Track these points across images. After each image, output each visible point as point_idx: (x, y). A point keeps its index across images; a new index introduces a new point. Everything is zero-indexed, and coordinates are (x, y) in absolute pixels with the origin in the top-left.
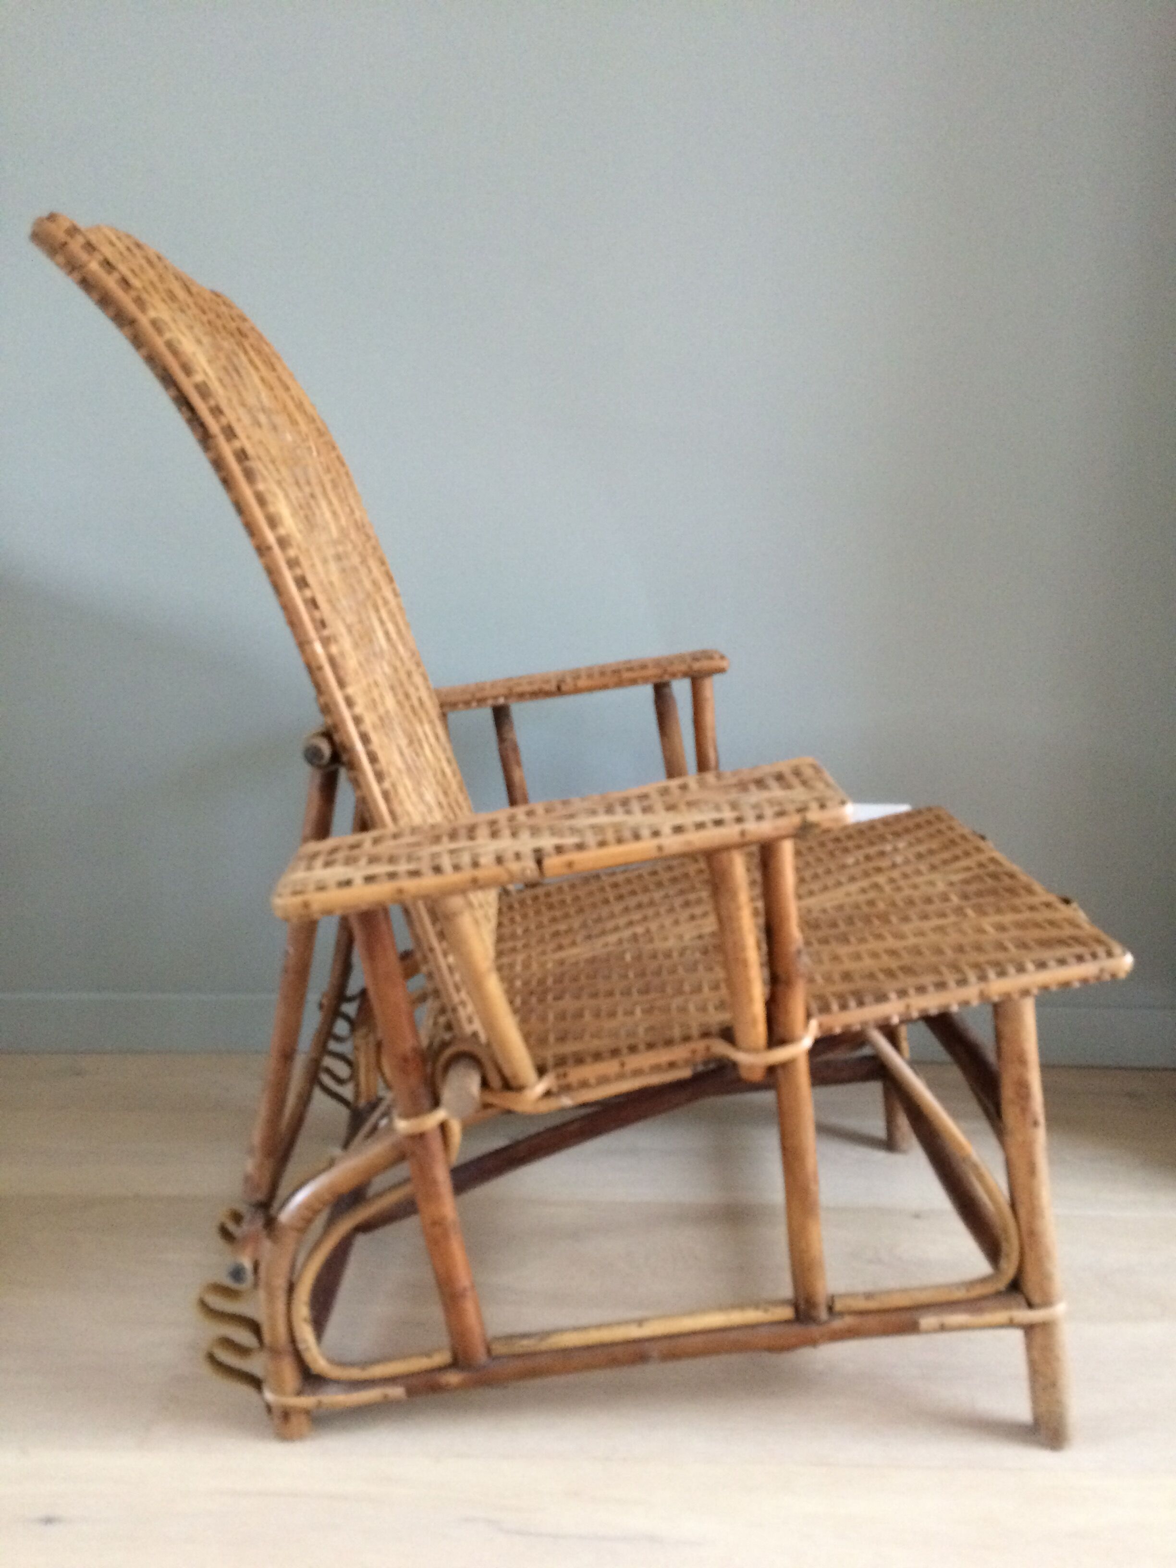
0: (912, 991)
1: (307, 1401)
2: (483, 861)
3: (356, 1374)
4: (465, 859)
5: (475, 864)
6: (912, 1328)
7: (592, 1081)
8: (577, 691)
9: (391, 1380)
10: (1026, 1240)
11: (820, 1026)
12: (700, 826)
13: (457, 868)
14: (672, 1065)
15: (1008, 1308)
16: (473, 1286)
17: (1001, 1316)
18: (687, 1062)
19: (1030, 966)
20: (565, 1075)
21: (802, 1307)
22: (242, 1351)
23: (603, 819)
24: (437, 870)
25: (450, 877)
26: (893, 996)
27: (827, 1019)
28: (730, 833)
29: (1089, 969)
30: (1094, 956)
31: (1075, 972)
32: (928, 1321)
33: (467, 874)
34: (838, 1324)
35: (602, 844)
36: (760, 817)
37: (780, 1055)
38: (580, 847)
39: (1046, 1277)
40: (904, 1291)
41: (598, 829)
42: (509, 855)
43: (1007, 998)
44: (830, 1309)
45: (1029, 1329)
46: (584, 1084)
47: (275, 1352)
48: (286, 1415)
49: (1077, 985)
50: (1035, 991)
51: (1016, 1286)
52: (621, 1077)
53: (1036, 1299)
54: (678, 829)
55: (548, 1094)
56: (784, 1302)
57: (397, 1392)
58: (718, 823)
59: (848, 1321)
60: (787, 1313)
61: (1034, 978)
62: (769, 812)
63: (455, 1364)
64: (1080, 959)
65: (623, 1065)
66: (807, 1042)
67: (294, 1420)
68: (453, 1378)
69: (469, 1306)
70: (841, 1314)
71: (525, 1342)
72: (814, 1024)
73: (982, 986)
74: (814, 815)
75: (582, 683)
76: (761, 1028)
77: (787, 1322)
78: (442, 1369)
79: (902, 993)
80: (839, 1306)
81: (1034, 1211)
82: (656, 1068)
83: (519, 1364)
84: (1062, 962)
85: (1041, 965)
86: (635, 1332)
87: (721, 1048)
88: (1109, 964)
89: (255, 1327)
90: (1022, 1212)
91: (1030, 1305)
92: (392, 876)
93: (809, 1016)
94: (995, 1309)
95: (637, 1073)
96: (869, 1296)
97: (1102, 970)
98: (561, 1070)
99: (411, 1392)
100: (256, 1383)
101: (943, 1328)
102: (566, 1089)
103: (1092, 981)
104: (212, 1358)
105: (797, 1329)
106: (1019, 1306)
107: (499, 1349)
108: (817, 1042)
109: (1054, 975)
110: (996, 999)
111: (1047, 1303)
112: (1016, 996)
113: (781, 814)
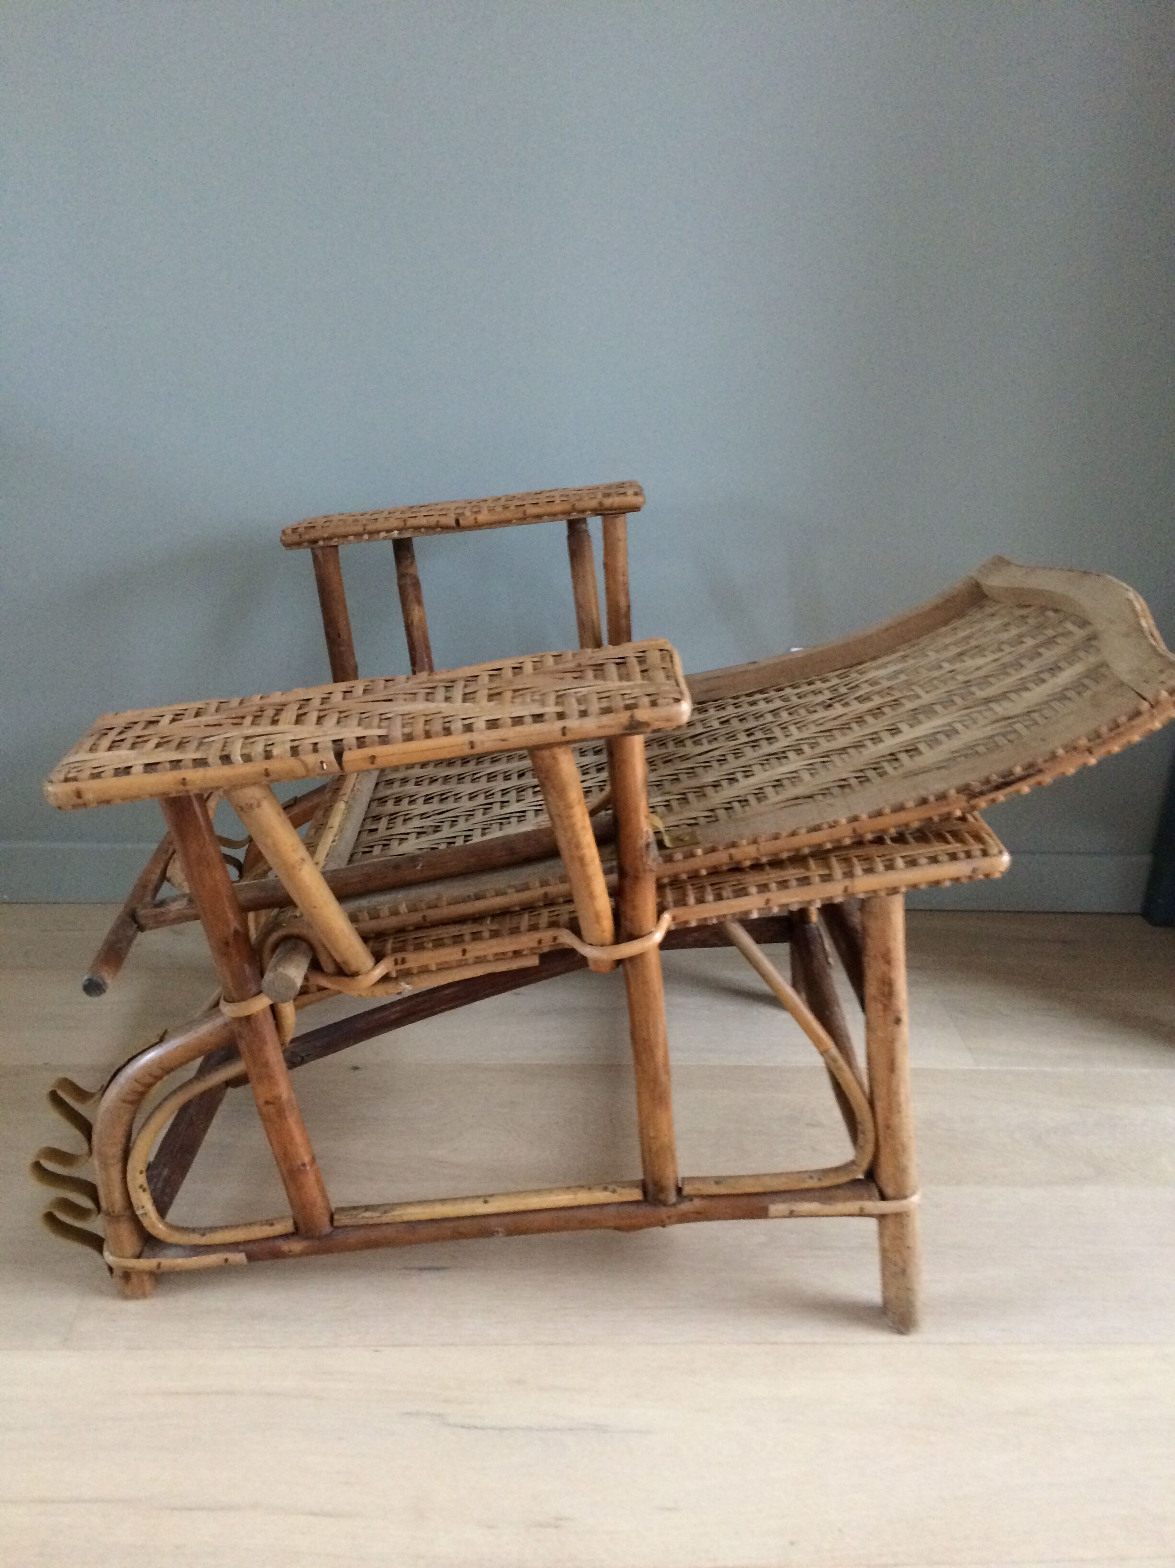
0: (773, 886)
1: (147, 1263)
2: (276, 751)
3: (196, 1239)
4: (259, 748)
5: (268, 756)
6: (761, 1213)
7: (433, 967)
8: (478, 526)
9: (234, 1246)
10: (881, 1133)
11: (674, 918)
12: (518, 721)
13: (247, 758)
14: (517, 954)
15: (861, 1198)
16: (313, 1160)
17: (853, 1206)
18: (533, 952)
19: (900, 863)
20: (403, 961)
21: (651, 1188)
22: (81, 1213)
23: (420, 706)
24: (226, 759)
25: (240, 769)
26: (753, 890)
27: (680, 912)
28: (551, 729)
29: (961, 869)
30: (969, 855)
31: (947, 871)
32: (776, 1208)
33: (258, 766)
34: (685, 1206)
35: (409, 738)
36: (584, 714)
37: (628, 949)
38: (384, 740)
39: (901, 1170)
40: (757, 1177)
41: (408, 719)
42: (307, 745)
43: (874, 894)
44: (679, 1190)
45: (882, 1217)
46: (424, 970)
47: (113, 1217)
48: (127, 1275)
49: (948, 884)
50: (903, 890)
51: (871, 1175)
52: (461, 964)
53: (889, 1191)
54: (493, 724)
55: (386, 979)
56: (632, 1184)
57: (239, 1257)
58: (538, 718)
59: (697, 1203)
60: (636, 1195)
61: (904, 876)
62: (595, 706)
63: (296, 1233)
64: (953, 857)
65: (464, 952)
66: (658, 936)
67: (134, 1279)
68: (296, 1246)
69: (310, 1180)
70: (690, 1198)
71: (368, 1214)
72: (667, 917)
73: (847, 882)
74: (643, 714)
75: (482, 518)
76: (607, 923)
77: (636, 1203)
78: (285, 1236)
79: (763, 888)
80: (687, 1190)
81: (893, 1107)
82: (500, 957)
83: (362, 1234)
84: (934, 860)
85: (912, 863)
86: (480, 1208)
87: (567, 939)
88: (983, 864)
89: (91, 1190)
90: (879, 1105)
91: (883, 1197)
92: (176, 764)
93: (661, 910)
94: (847, 1199)
95: (480, 960)
96: (718, 1181)
97: (974, 870)
98: (399, 956)
99: (251, 1257)
100: (96, 1243)
101: (792, 1214)
102: (406, 974)
103: (964, 881)
104: (50, 1218)
105: (646, 1210)
106: (870, 1198)
107: (342, 1220)
108: (669, 934)
109: (925, 874)
110: (861, 896)
111: (901, 1196)
112: (883, 894)
113: (607, 711)
